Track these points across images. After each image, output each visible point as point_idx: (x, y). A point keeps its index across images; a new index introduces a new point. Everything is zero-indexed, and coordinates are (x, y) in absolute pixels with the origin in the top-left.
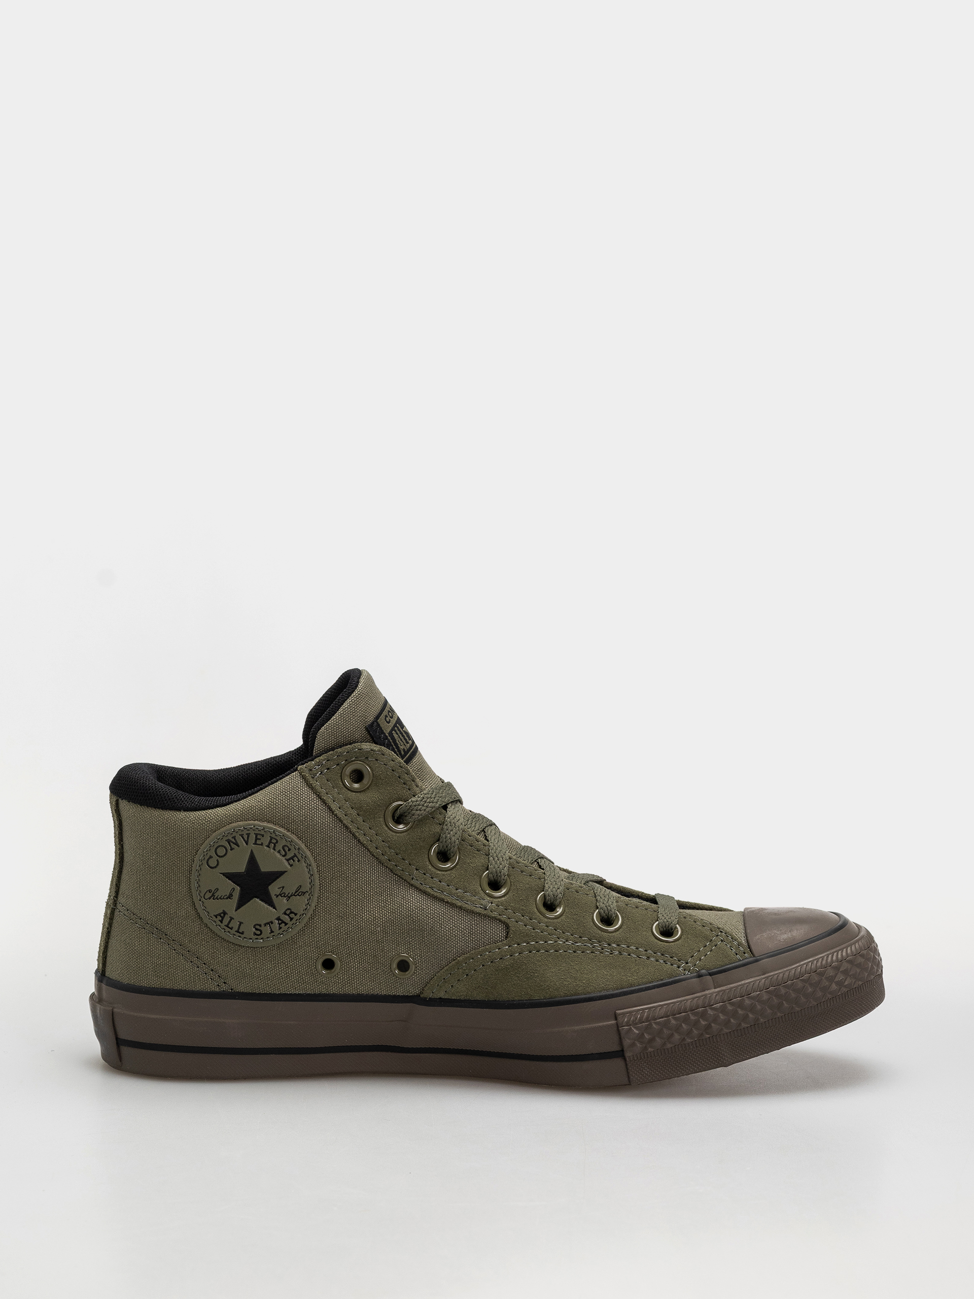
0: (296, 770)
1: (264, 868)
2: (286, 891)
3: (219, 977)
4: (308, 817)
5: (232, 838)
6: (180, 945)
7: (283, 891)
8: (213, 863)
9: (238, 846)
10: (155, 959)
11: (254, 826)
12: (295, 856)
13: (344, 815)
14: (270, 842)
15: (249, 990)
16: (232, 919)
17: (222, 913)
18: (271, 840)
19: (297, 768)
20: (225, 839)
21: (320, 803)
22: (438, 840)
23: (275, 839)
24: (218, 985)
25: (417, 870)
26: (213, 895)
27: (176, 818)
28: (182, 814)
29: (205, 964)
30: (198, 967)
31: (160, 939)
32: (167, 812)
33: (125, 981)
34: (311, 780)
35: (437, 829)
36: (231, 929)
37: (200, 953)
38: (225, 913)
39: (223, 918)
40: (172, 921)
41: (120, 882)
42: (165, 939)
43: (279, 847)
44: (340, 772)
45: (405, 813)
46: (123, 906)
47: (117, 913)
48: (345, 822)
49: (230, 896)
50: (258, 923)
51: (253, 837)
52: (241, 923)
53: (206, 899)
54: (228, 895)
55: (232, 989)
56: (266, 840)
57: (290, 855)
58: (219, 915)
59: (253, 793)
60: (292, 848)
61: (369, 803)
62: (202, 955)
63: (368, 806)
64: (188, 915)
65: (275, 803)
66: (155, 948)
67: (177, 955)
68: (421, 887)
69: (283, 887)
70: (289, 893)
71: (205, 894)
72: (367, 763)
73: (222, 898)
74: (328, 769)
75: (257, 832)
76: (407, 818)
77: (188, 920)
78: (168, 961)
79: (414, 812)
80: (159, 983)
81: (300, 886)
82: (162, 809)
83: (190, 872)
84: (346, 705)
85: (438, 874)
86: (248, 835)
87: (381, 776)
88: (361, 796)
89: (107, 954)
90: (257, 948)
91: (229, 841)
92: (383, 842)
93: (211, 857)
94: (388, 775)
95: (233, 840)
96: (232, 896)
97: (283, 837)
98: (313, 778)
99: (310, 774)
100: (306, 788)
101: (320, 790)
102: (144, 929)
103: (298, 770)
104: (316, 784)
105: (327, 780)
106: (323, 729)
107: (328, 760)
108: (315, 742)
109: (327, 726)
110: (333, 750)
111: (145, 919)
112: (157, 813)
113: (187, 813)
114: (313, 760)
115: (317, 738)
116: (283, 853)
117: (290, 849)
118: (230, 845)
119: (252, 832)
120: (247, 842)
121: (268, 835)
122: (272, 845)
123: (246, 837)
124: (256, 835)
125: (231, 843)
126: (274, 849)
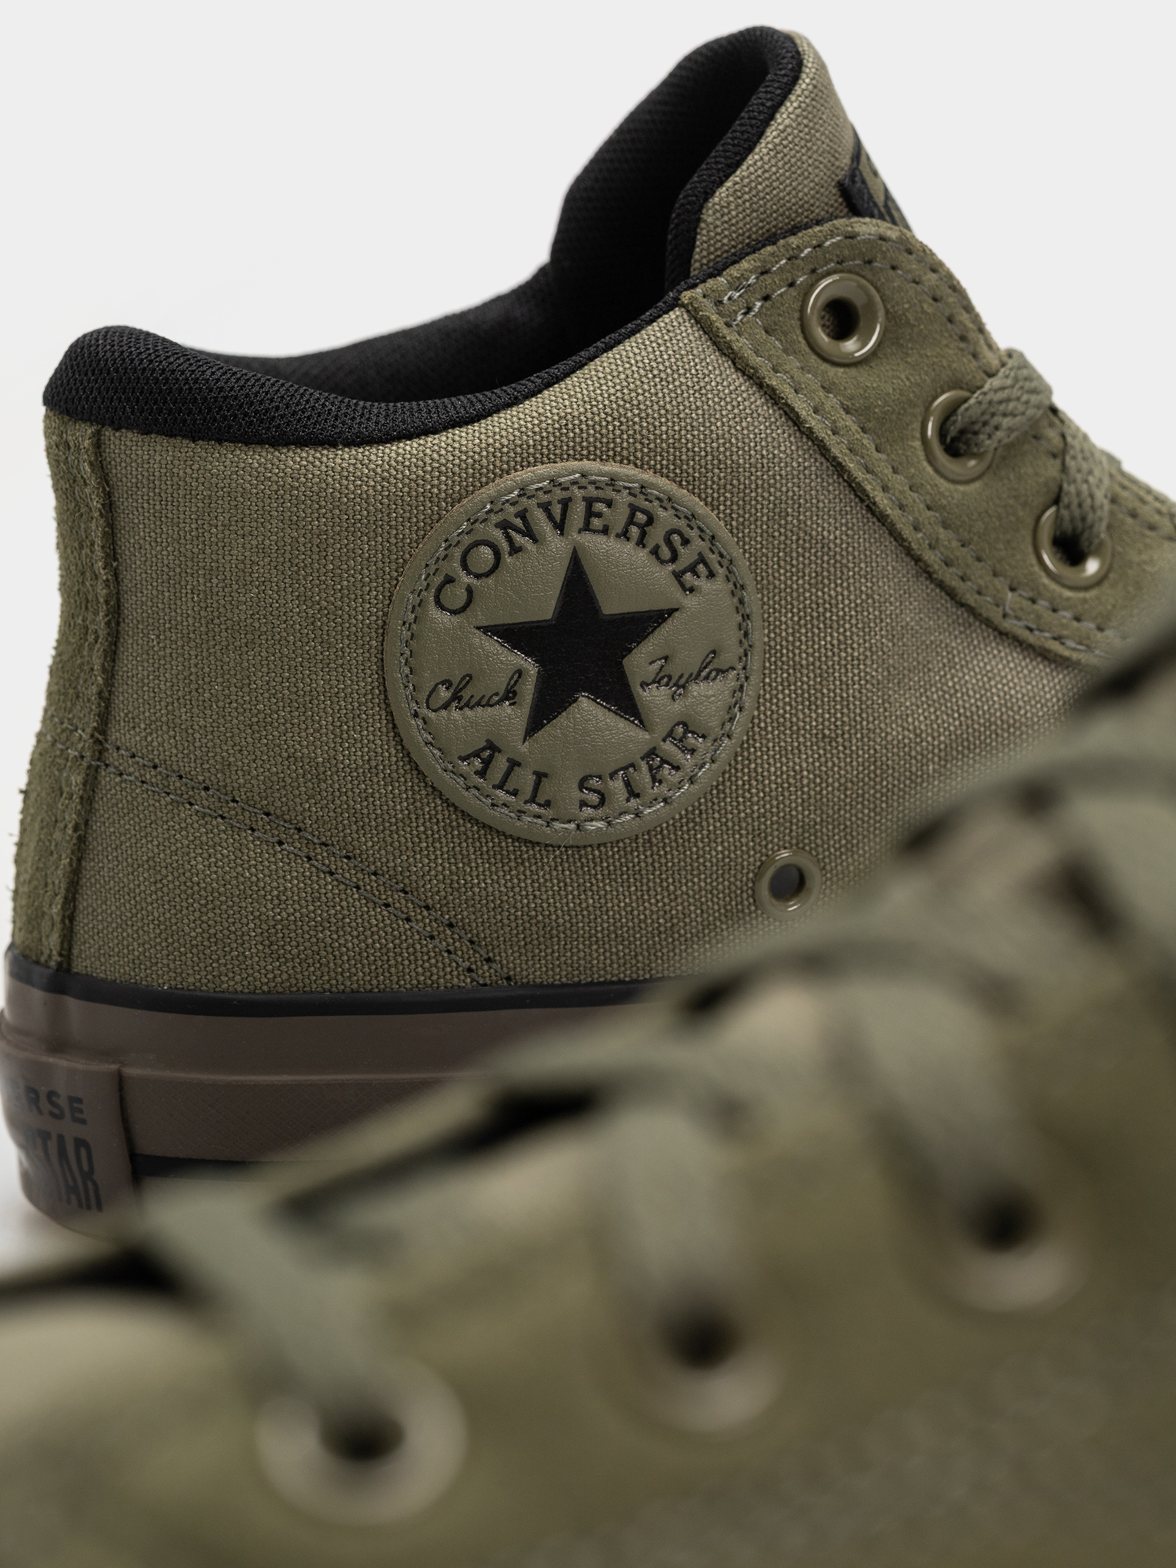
0: (675, 304)
1: (611, 604)
2: (673, 669)
3: (472, 942)
4: (733, 440)
5: (516, 516)
6: (348, 858)
7: (668, 670)
8: (456, 595)
9: (535, 541)
10: (270, 906)
11: (583, 476)
12: (702, 560)
13: (830, 432)
14: (631, 521)
15: (560, 976)
16: (514, 764)
17: (484, 749)
18: (632, 515)
19: (677, 299)
20: (495, 519)
21: (759, 401)
22: (1057, 501)
23: (644, 511)
24: (470, 970)
25: (1012, 589)
26: (456, 697)
27: (324, 468)
28: (344, 457)
29: (427, 908)
30: (408, 920)
31: (280, 843)
32: (291, 454)
33: (162, 979)
34: (725, 331)
35: (1051, 469)
36: (515, 793)
37: (414, 877)
38: (493, 747)
39: (487, 763)
40: (323, 786)
41: (112, 685)
42: (297, 844)
43: (656, 536)
44: (797, 305)
45: (973, 423)
46: (133, 756)
47: (107, 778)
48: (835, 451)
49: (510, 695)
50: (595, 771)
51: (578, 510)
52: (540, 776)
53: (435, 711)
54: (502, 692)
55: (508, 979)
56: (618, 517)
57: (687, 555)
58: (477, 754)
59: (558, 380)
60: (693, 534)
61: (888, 394)
62: (421, 883)
63: (886, 403)
64: (373, 763)
65: (635, 402)
66: (266, 872)
67: (342, 887)
68: (1031, 638)
69: (666, 658)
70: (681, 676)
71: (429, 696)
72: (870, 276)
73: (484, 702)
74: (766, 298)
75: (592, 491)
76: (982, 437)
77: (375, 780)
78: (311, 908)
79: (997, 420)
80: (285, 976)
81: (714, 652)
82: (272, 445)
83: (383, 629)
84: (783, 118)
85: (1068, 599)
86: (566, 504)
87: (909, 315)
88: (864, 377)
89: (75, 907)
90: (585, 847)
91: (504, 526)
92: (929, 508)
93: (449, 580)
94: (923, 312)
95: (518, 522)
96: (515, 693)
97: (669, 506)
98: (728, 325)
99: (720, 313)
100: (713, 357)
101: (756, 360)
102: (223, 818)
103: (683, 306)
104: (741, 344)
105: (767, 332)
106: (722, 193)
107: (764, 272)
108: (696, 234)
109: (736, 183)
110: (774, 243)
111: (225, 787)
112: (256, 458)
113: (359, 452)
114: (719, 274)
115: (705, 221)
116: (666, 553)
117: (686, 542)
118: (509, 539)
119: (578, 493)
120: (560, 527)
121: (623, 500)
122: (634, 531)
123: (557, 510)
124: (589, 502)
125: (513, 533)
126: (641, 542)
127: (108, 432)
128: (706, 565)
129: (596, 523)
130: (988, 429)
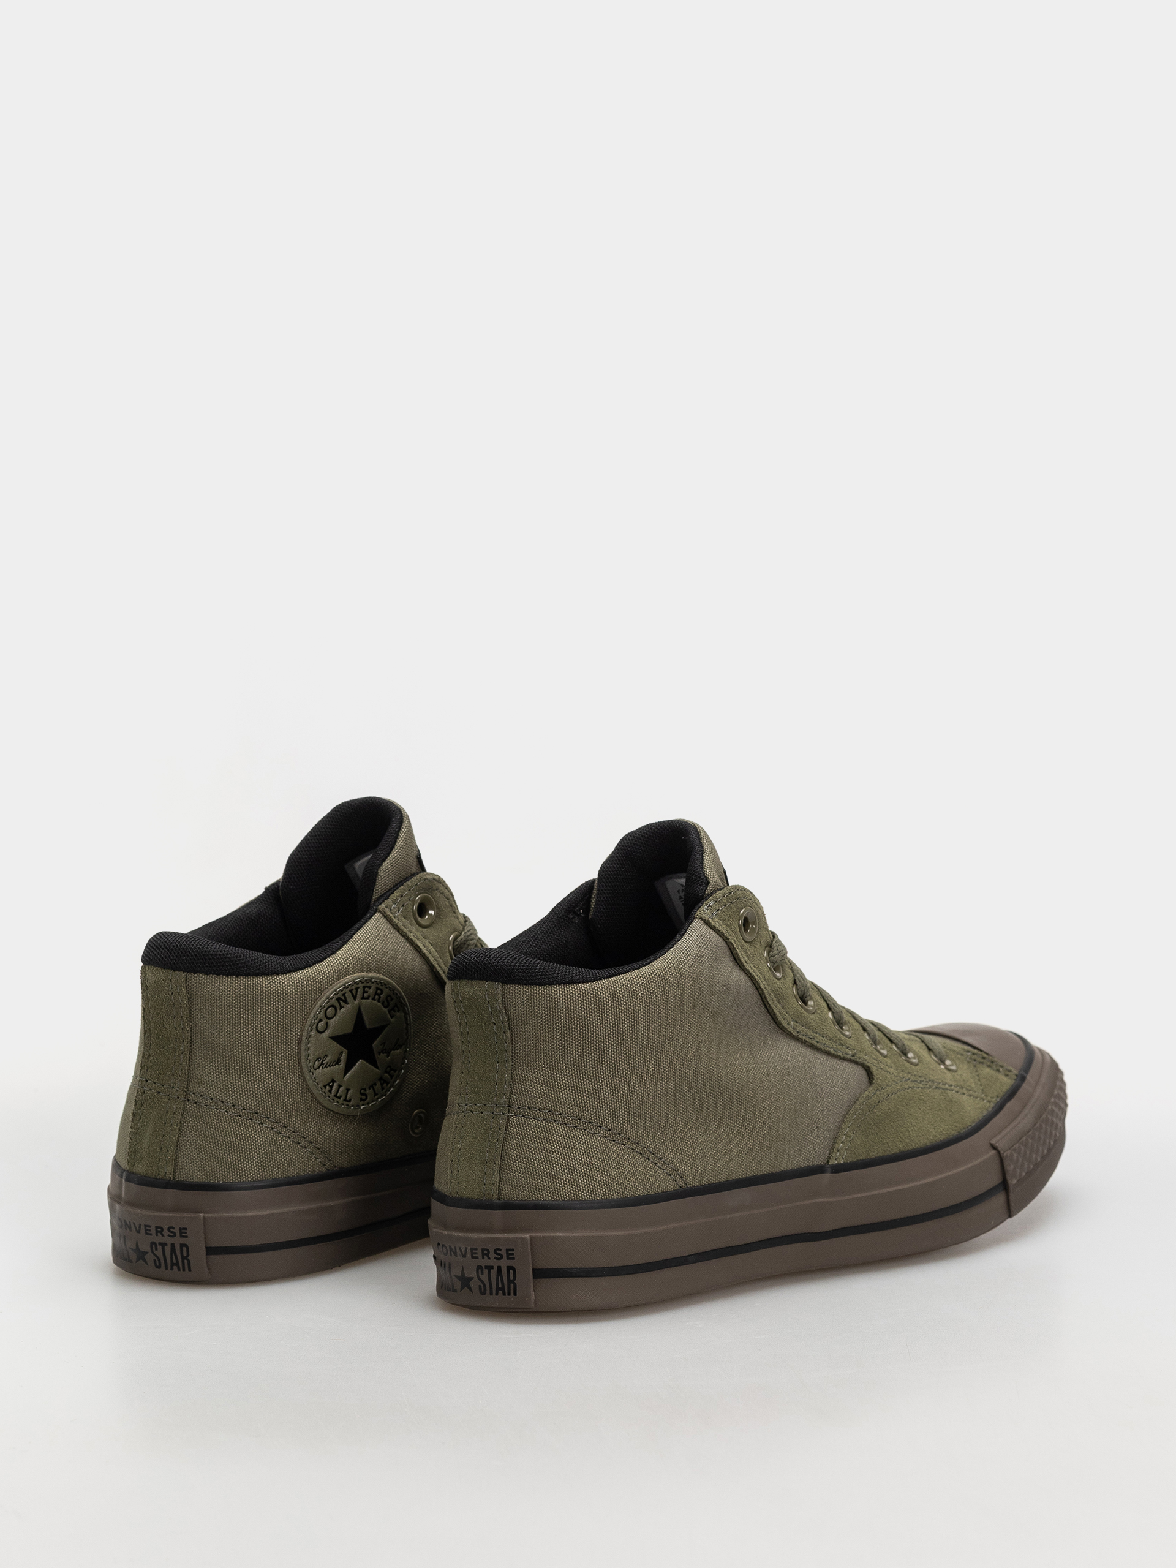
0: (376, 910)
1: (369, 1024)
5: (342, 995)
6: (285, 1127)
7: (385, 1047)
8: (322, 1026)
9: (347, 1004)
10: (260, 1148)
11: (360, 978)
12: (396, 1005)
14: (376, 993)
16: (340, 1086)
17: (330, 1082)
18: (377, 991)
20: (335, 997)
21: (407, 944)
23: (380, 990)
26: (322, 1063)
27: (276, 983)
31: (262, 1124)
32: (265, 979)
33: (219, 1179)
34: (394, 919)
36: (339, 1098)
38: (333, 1081)
39: (331, 1087)
40: (277, 1101)
41: (190, 1070)
42: (268, 1124)
43: (383, 998)
46: (202, 1095)
47: (189, 1105)
50: (364, 1087)
51: (360, 991)
52: (348, 1090)
53: (315, 1069)
54: (336, 1061)
56: (372, 992)
57: (392, 1004)
58: (328, 1084)
59: (346, 942)
60: (394, 997)
64: (294, 1091)
65: (374, 950)
66: (258, 1135)
69: (384, 1043)
70: (388, 1048)
71: (314, 1064)
73: (330, 1065)
75: (365, 984)
77: (295, 1097)
78: (274, 1147)
81: (398, 1039)
83: (299, 1041)
86: (357, 989)
89: (177, 1155)
91: (338, 999)
93: (321, 1020)
96: (339, 1061)
97: (387, 988)
98: (394, 917)
99: (392, 913)
100: (392, 930)
101: (405, 930)
102: (240, 1116)
103: (380, 911)
104: (400, 925)
105: (404, 918)
106: (386, 864)
107: (402, 896)
108: (376, 880)
109: (390, 861)
110: (402, 885)
111: (241, 1104)
112: (252, 981)
113: (287, 976)
114: (388, 898)
115: (380, 875)
116: (386, 1003)
117: (392, 999)
118: (340, 1004)
119: (360, 985)
120: (355, 998)
121: (373, 986)
122: (377, 997)
123: (354, 992)
124: (364, 987)
125: (341, 1002)
126: (379, 1002)
127: (192, 976)
128: (398, 1007)
129: (366, 995)
130: (466, 946)
